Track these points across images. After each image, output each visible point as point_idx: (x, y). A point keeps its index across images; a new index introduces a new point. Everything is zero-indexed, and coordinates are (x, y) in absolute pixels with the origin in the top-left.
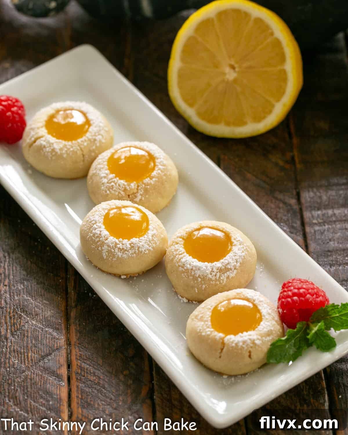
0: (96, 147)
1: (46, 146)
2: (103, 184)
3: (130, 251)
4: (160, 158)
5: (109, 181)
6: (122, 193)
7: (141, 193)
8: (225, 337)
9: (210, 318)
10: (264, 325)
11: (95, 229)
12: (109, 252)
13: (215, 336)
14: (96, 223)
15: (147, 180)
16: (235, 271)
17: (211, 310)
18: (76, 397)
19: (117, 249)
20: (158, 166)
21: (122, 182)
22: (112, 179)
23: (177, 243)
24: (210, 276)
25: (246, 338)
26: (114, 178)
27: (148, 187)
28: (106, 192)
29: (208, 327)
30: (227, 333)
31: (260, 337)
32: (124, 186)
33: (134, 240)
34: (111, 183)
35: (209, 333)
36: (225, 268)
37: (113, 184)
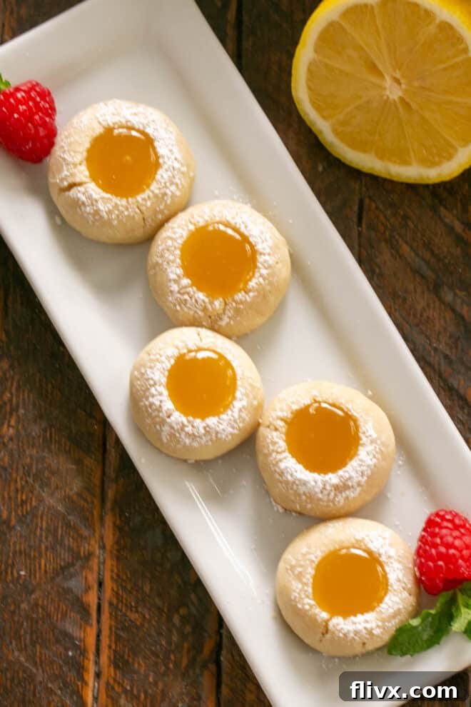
0: (166, 205)
1: (87, 204)
2: (171, 292)
3: (204, 437)
4: (264, 254)
5: (181, 289)
6: (200, 313)
7: (230, 315)
8: (331, 618)
9: (311, 580)
10: (390, 603)
11: (153, 396)
12: (172, 435)
13: (316, 615)
14: (155, 384)
15: (240, 296)
16: (359, 489)
17: (314, 565)
18: (107, 648)
19: (184, 433)
20: (259, 268)
21: (201, 296)
22: (185, 287)
23: (276, 429)
24: (320, 496)
25: (360, 627)
26: (189, 287)
27: (241, 306)
28: (175, 305)
29: (308, 597)
30: (333, 613)
31: (380, 624)
32: (203, 304)
33: (212, 421)
34: (183, 294)
35: (307, 607)
36: (344, 484)
37: (186, 297)
